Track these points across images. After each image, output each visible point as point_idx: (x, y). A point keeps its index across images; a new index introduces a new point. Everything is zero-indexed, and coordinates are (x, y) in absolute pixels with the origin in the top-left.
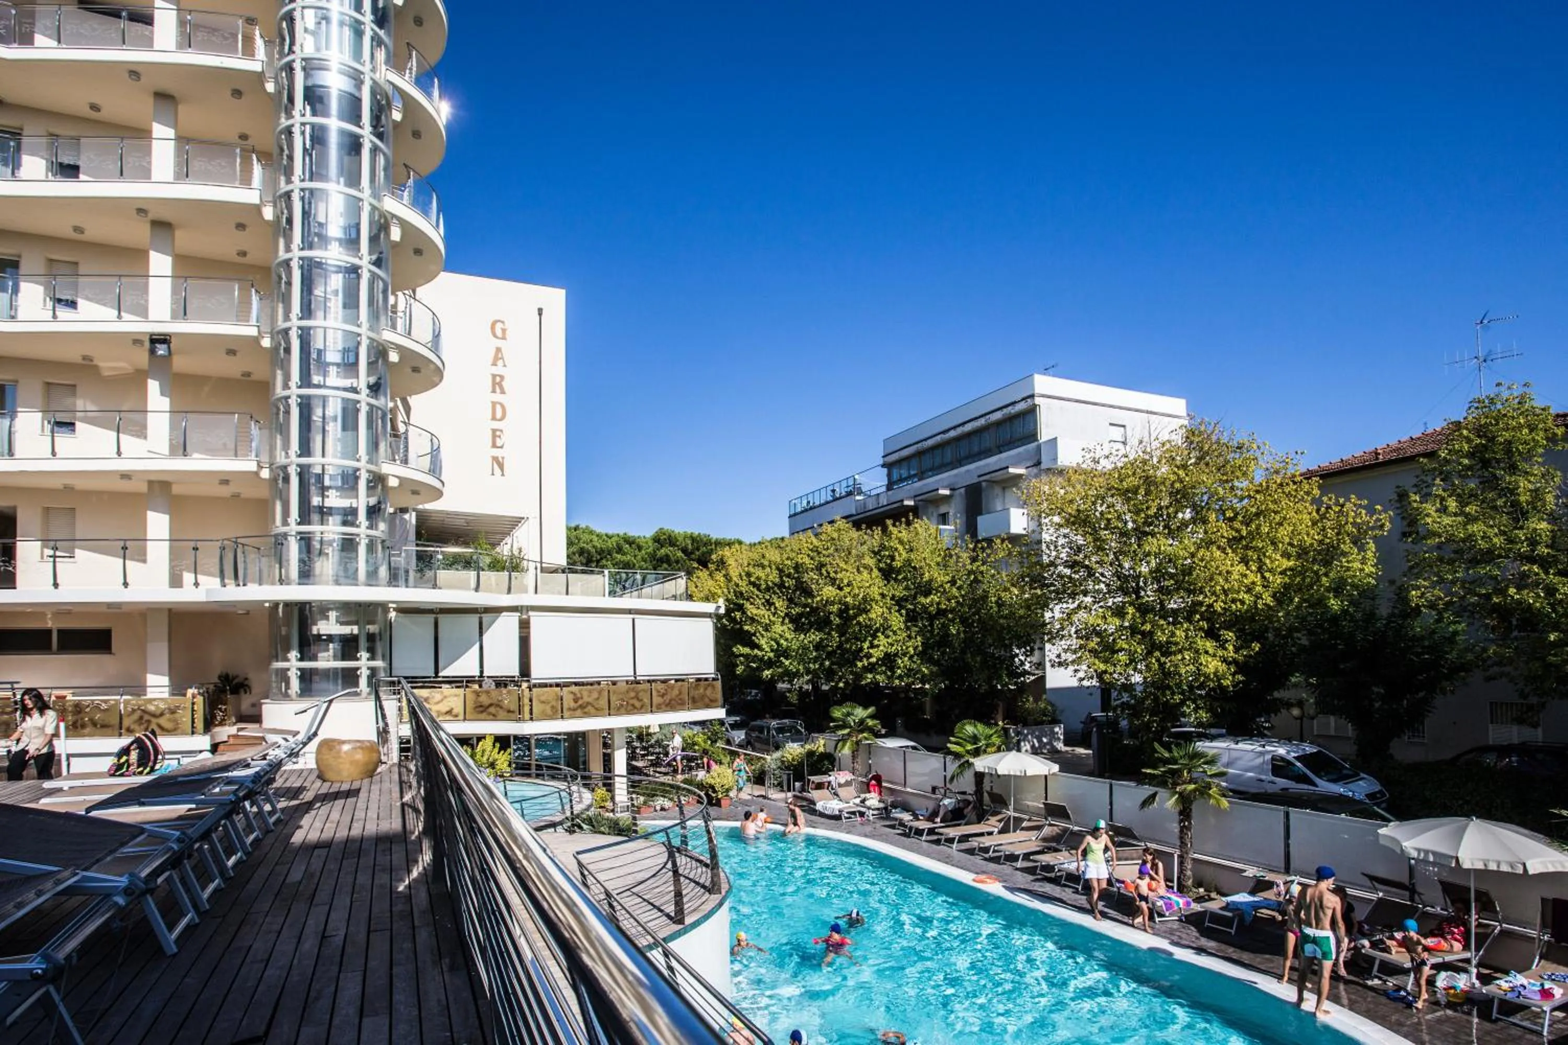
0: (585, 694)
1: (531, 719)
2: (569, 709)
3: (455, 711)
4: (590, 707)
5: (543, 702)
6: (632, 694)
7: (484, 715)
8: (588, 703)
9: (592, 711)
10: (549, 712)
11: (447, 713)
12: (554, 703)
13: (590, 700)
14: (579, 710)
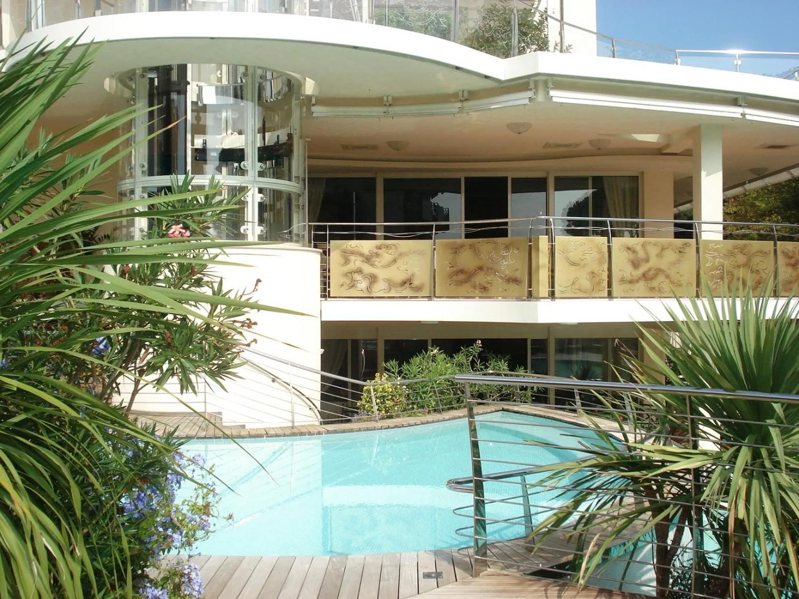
0: (653, 251)
1: (552, 295)
2: (622, 281)
3: (416, 283)
4: (661, 278)
5: (574, 264)
6: (741, 259)
7: (465, 289)
8: (659, 271)
9: (666, 286)
10: (585, 283)
11: (404, 283)
12: (595, 267)
13: (663, 264)
14: (642, 284)
